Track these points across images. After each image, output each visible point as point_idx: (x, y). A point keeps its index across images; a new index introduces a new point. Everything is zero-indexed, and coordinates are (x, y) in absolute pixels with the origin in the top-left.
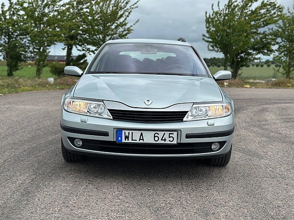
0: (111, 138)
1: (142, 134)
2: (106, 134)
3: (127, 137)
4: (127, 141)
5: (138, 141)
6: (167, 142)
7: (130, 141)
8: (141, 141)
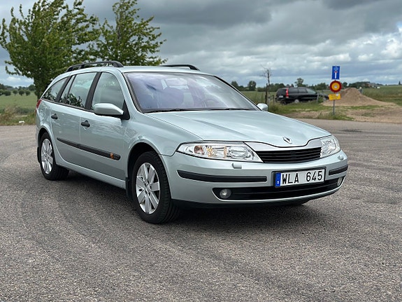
0: (268, 183)
1: (297, 176)
2: (264, 179)
3: (284, 180)
4: (284, 185)
5: (293, 184)
6: (317, 181)
7: (287, 184)
8: (297, 183)
